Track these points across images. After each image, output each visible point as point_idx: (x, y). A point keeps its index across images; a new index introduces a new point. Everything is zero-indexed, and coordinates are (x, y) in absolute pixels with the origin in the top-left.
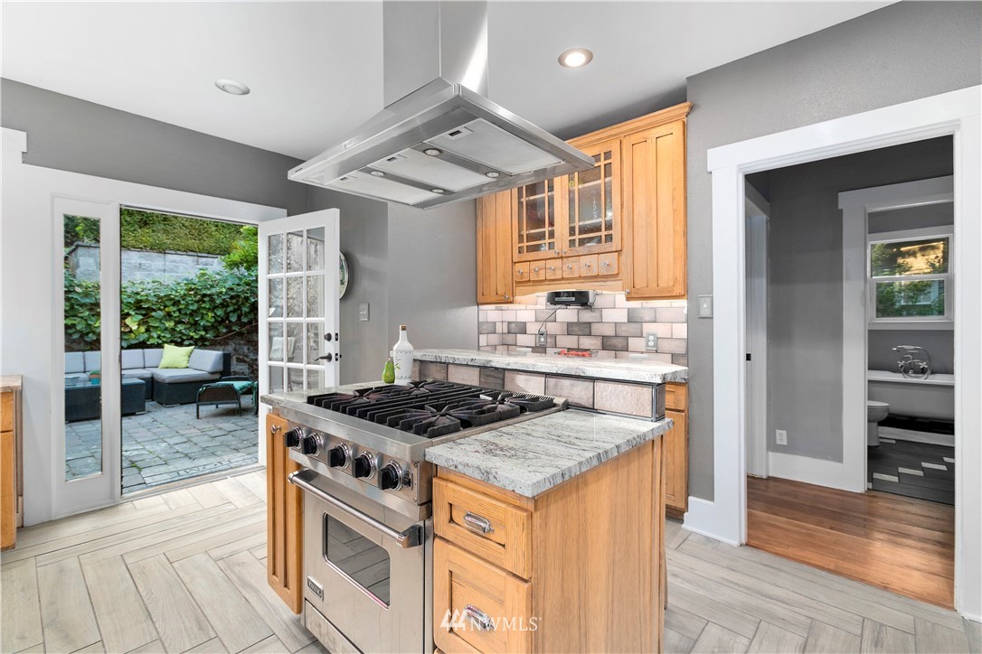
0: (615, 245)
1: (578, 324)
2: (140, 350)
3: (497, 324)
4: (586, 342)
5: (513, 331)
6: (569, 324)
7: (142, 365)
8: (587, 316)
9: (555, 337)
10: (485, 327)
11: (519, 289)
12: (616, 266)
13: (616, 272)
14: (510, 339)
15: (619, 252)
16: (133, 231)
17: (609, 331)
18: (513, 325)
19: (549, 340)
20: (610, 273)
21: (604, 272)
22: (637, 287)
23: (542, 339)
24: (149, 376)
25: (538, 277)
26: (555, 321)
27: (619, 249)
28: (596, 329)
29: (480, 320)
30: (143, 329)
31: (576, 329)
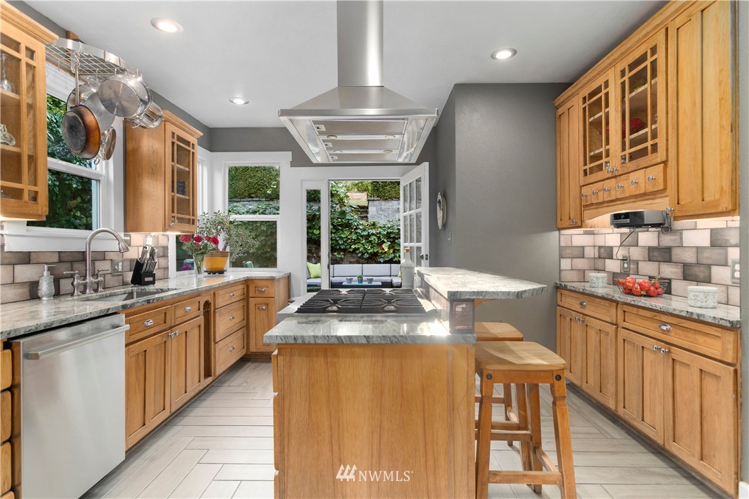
0: (662, 154)
1: (658, 249)
2: (389, 265)
3: (586, 249)
4: (668, 271)
5: (603, 256)
6: (650, 249)
7: (389, 274)
8: (667, 240)
9: (637, 262)
10: (568, 251)
11: (587, 213)
12: (661, 180)
13: (661, 187)
14: (599, 263)
15: (665, 163)
16: (394, 188)
17: (690, 257)
18: (602, 250)
19: (632, 266)
20: (656, 189)
21: (651, 189)
22: (682, 203)
23: (626, 265)
24: (390, 281)
25: (598, 199)
26: (637, 246)
27: (664, 159)
28: (677, 254)
29: (562, 244)
30: (391, 251)
31: (656, 254)
